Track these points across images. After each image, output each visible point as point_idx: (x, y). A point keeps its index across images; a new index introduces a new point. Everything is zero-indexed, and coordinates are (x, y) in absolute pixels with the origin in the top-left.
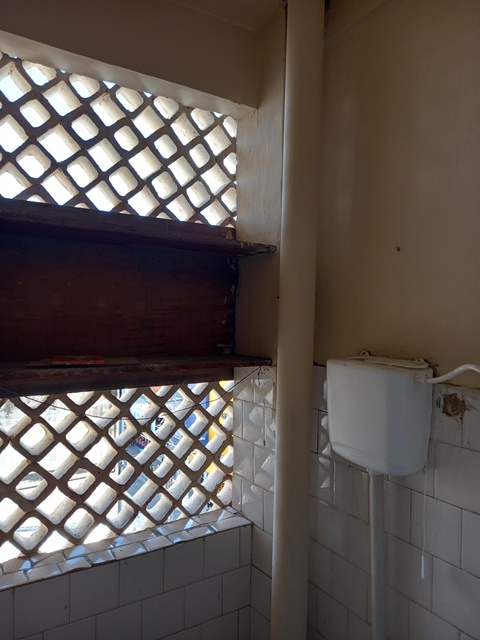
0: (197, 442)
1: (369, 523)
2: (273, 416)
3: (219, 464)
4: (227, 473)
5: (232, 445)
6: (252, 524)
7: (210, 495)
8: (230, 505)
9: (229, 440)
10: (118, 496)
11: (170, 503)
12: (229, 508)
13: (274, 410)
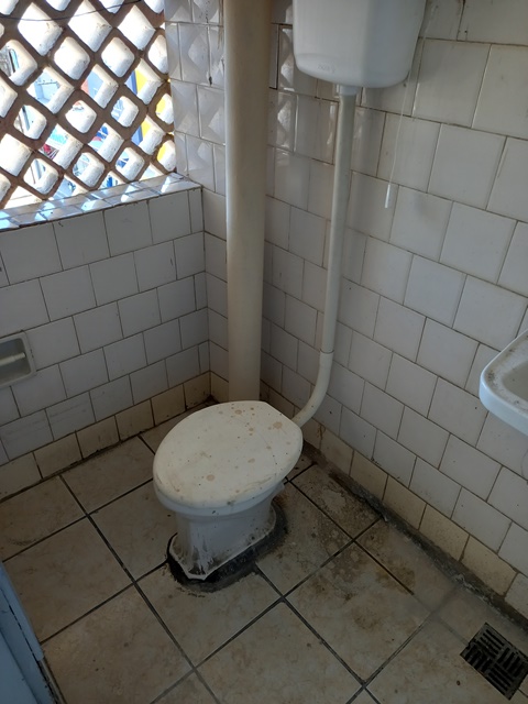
0: (122, 87)
1: (333, 164)
2: (220, 37)
3: (156, 119)
4: (168, 132)
5: (169, 93)
6: (202, 187)
7: (150, 159)
8: (175, 171)
9: (164, 88)
10: (33, 153)
11: (101, 166)
12: (173, 174)
13: (221, 27)
